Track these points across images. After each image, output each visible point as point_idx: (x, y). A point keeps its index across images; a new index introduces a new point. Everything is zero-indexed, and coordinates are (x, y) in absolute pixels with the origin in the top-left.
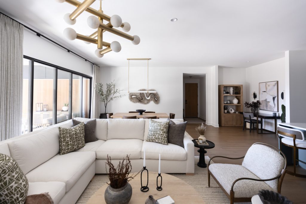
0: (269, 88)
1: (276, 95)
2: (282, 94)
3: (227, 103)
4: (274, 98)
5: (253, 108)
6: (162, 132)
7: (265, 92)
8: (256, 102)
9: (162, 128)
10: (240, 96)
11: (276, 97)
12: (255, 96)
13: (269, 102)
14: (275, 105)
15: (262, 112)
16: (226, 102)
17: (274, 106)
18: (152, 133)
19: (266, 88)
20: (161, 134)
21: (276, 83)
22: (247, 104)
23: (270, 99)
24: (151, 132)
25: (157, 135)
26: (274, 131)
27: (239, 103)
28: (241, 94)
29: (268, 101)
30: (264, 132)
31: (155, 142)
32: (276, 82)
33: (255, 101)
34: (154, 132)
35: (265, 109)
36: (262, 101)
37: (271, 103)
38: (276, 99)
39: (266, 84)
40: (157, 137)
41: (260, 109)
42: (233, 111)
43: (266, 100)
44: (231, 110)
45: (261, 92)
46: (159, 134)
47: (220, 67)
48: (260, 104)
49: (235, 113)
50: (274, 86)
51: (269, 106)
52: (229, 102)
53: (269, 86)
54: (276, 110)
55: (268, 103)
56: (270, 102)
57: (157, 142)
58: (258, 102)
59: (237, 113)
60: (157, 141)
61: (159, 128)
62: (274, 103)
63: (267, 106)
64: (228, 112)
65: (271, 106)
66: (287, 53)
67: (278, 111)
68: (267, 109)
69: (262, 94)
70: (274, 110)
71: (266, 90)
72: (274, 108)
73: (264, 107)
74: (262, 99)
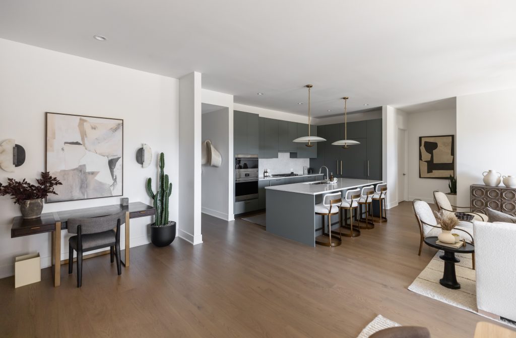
0: (92, 135)
1: (120, 155)
2: (140, 152)
4: (112, 163)
7: (77, 143)
11: (118, 158)
13: (93, 173)
14: (115, 180)
17: (110, 182)
19: (83, 134)
21: (119, 124)
23: (97, 164)
29: (88, 170)
32: (121, 122)
33: (29, 173)
36: (65, 173)
38: (119, 163)
39: (81, 119)
43: (81, 170)
45: (56, 144)
51: (92, 186)
53: (94, 128)
54: (117, 191)
55: (90, 177)
56: (98, 172)
62: (112, 175)
63: (83, 186)
65: (101, 185)
67: (122, 195)
68: (84, 195)
69: (63, 149)
70: (111, 193)
71: (83, 139)
72: (112, 188)
73: (71, 192)
74: (63, 168)
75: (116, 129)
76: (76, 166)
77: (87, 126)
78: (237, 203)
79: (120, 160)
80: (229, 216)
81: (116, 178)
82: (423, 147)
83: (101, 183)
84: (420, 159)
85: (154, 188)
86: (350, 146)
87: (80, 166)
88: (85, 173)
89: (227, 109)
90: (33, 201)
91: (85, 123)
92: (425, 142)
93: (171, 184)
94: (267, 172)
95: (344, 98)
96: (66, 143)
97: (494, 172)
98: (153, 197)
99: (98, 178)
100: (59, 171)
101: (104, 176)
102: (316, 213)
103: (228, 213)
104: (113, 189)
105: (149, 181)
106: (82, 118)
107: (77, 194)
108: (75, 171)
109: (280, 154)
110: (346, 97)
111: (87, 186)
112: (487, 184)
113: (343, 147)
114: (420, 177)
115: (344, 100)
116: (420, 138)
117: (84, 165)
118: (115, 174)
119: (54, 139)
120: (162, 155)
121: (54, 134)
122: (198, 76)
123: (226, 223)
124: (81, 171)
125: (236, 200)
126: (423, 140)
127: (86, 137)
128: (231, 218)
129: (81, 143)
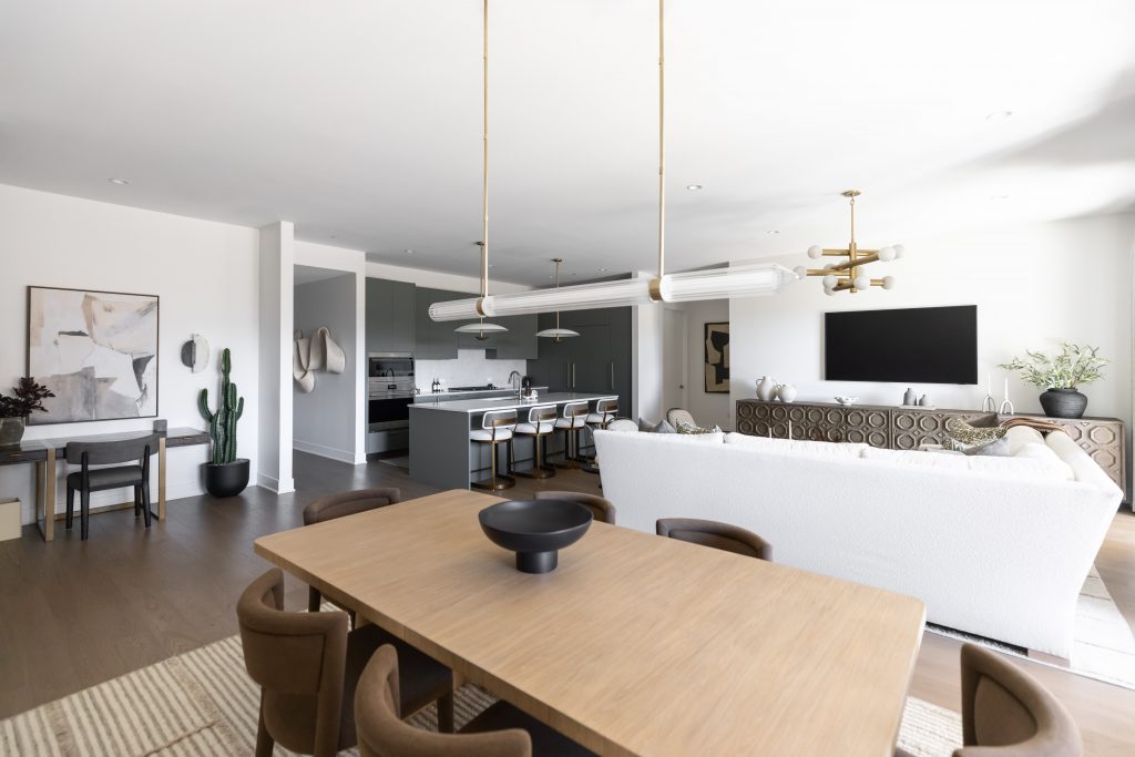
0: (104, 320)
1: (150, 353)
2: (189, 348)
4: (139, 365)
7: (80, 334)
11: (150, 357)
13: (106, 380)
14: (144, 391)
19: (91, 320)
21: (152, 303)
23: (113, 367)
29: (98, 375)
32: (155, 299)
35: (81, 414)
36: (59, 379)
38: (151, 366)
39: (86, 296)
41: (28, 424)
43: (86, 374)
45: (45, 334)
48: (39, 395)
51: (104, 400)
53: (109, 310)
54: (147, 410)
55: (102, 385)
56: (113, 380)
62: (140, 384)
63: (90, 399)
65: (119, 400)
67: (157, 416)
68: (91, 414)
69: (56, 343)
70: (137, 411)
71: (89, 327)
72: (138, 405)
73: (70, 409)
74: (56, 371)
75: (146, 312)
76: (78, 369)
77: (96, 307)
78: (373, 435)
79: (153, 360)
80: (356, 456)
81: (146, 389)
82: (709, 341)
83: (119, 395)
84: (706, 361)
85: (213, 405)
86: (565, 339)
87: (85, 369)
88: (92, 379)
89: (353, 276)
90: (9, 420)
91: (93, 303)
92: (713, 333)
93: (242, 399)
94: (438, 383)
95: (555, 260)
96: (60, 333)
97: (768, 379)
98: (210, 418)
99: (115, 388)
100: (49, 376)
101: (125, 384)
102: (472, 441)
103: (354, 451)
104: (141, 406)
105: (204, 394)
106: (89, 295)
107: (79, 412)
108: (77, 377)
109: (462, 353)
110: (559, 258)
111: (96, 402)
112: (761, 399)
113: (553, 339)
114: (706, 391)
115: (555, 263)
116: (706, 325)
117: (92, 368)
118: (144, 381)
119: (42, 326)
120: (227, 353)
121: (42, 319)
122: (287, 228)
123: (350, 467)
124: (86, 377)
125: (370, 430)
126: (711, 329)
127: (95, 323)
128: (360, 458)
129: (87, 332)
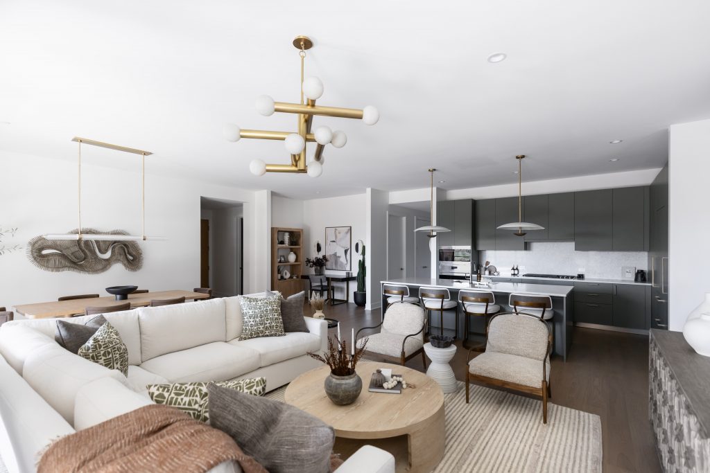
0: (339, 236)
1: (349, 247)
2: (357, 245)
3: (280, 262)
4: (346, 252)
5: (319, 268)
6: (276, 314)
7: (334, 241)
8: (321, 257)
9: (275, 308)
10: (300, 248)
11: (348, 249)
12: (319, 249)
13: (339, 257)
14: (348, 261)
15: (328, 273)
16: (279, 260)
17: (346, 262)
18: (257, 320)
19: (336, 237)
20: (276, 319)
22: (308, 261)
23: (341, 253)
24: (254, 318)
25: (268, 322)
26: (346, 299)
27: (296, 260)
28: (301, 245)
29: (338, 255)
30: (336, 303)
31: (263, 336)
32: (349, 228)
34: (261, 318)
35: (334, 267)
36: (330, 256)
37: (343, 259)
38: (349, 251)
39: (336, 230)
40: (268, 325)
41: (326, 269)
42: (288, 275)
43: (335, 254)
44: (286, 274)
45: (328, 242)
46: (272, 319)
47: (273, 194)
48: (327, 260)
49: (291, 277)
50: (347, 233)
51: (339, 263)
52: (283, 259)
53: (339, 233)
54: (348, 268)
56: (341, 257)
57: (267, 336)
58: (324, 257)
59: (295, 278)
60: (267, 333)
61: (270, 307)
62: (346, 258)
63: (336, 263)
64: (282, 277)
65: (342, 263)
66: (369, 190)
67: (351, 270)
68: (336, 268)
69: (330, 244)
70: (346, 268)
71: (336, 239)
72: (346, 266)
73: (332, 265)
74: (330, 254)
76: (333, 253)
77: (337, 232)
89: (428, 203)
95: (518, 158)
96: (331, 241)
99: (341, 259)
106: (336, 228)
108: (333, 255)
119: (328, 239)
120: (365, 247)
121: (328, 237)
124: (335, 256)
